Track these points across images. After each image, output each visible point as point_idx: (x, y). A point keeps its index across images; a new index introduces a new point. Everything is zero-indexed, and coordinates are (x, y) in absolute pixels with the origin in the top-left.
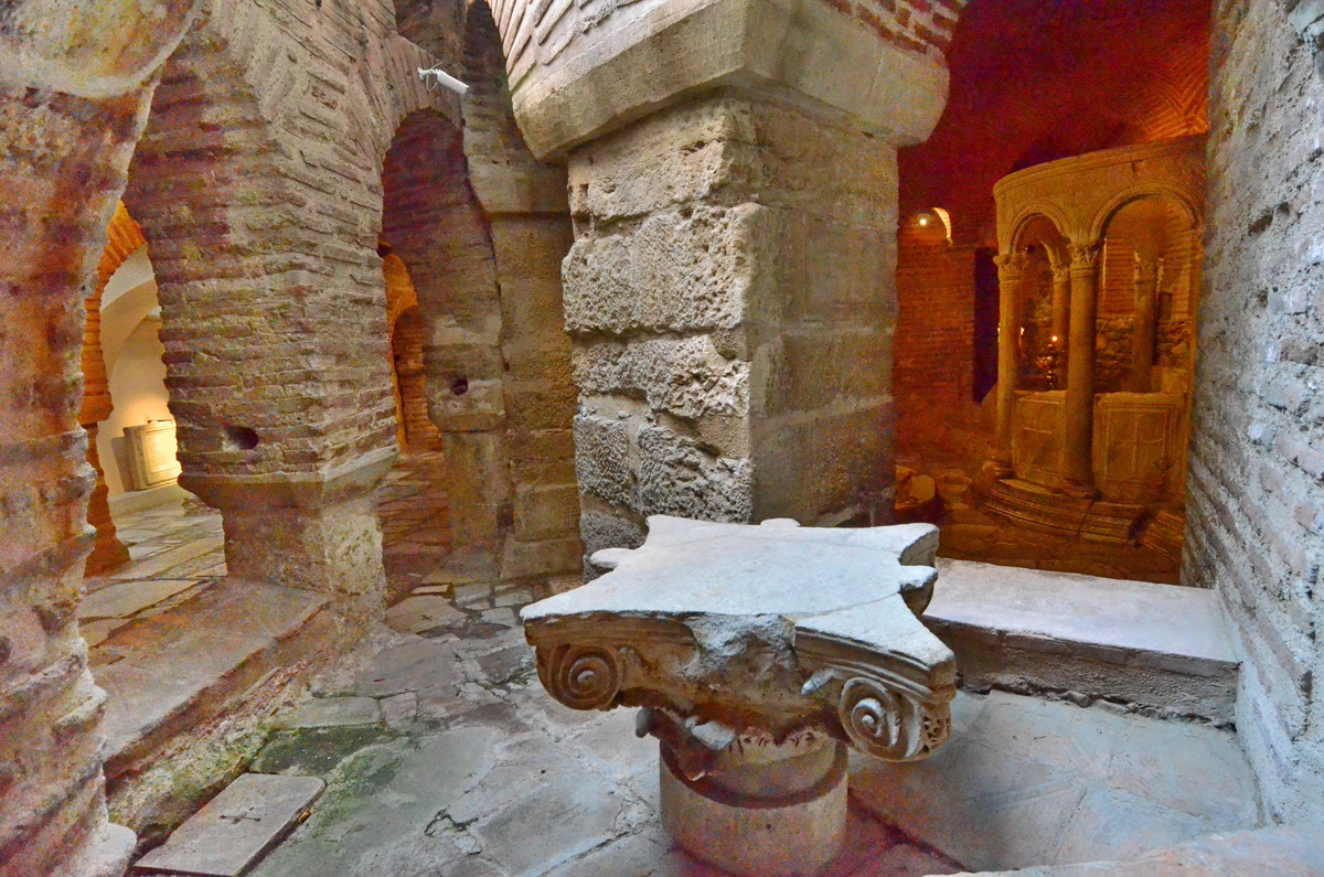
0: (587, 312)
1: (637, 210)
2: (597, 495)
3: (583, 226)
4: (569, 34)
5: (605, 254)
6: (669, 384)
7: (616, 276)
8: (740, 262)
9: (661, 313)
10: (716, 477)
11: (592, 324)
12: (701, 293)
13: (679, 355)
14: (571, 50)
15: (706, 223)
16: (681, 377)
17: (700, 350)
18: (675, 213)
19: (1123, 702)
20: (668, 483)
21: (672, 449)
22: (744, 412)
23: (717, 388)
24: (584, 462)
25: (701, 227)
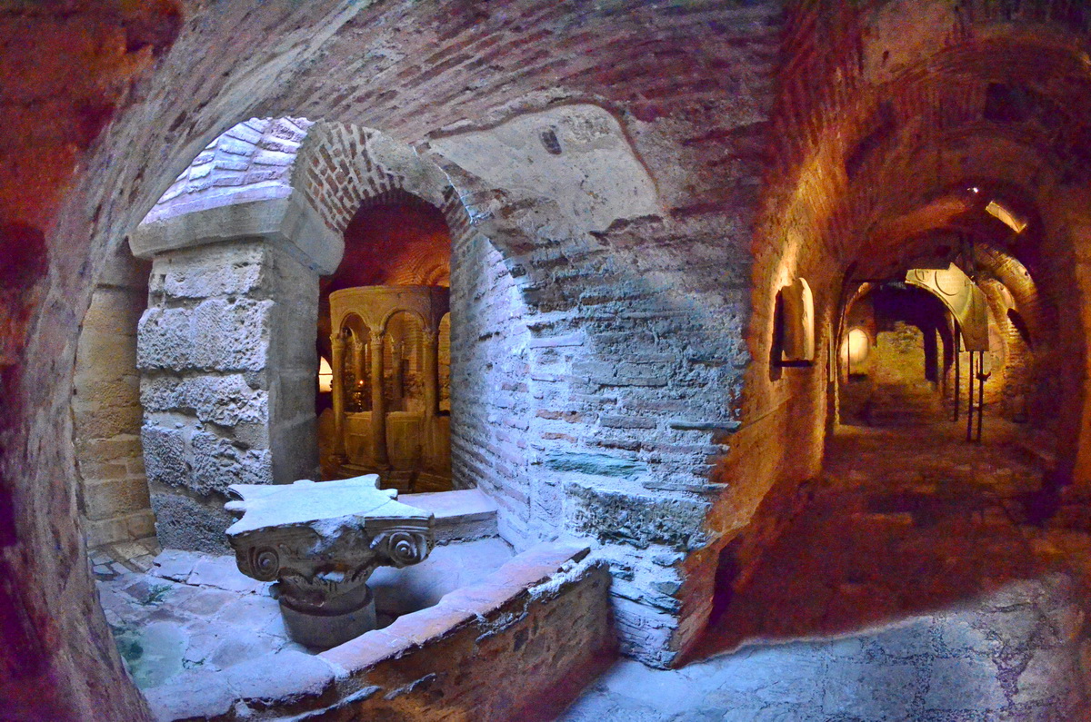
0: (155, 356)
1: (199, 295)
2: (162, 481)
3: (156, 299)
4: (179, 192)
5: (172, 319)
6: (214, 405)
7: (179, 333)
8: (264, 332)
9: (210, 359)
10: (247, 462)
11: (157, 364)
12: (238, 349)
13: (221, 386)
14: (177, 200)
15: (244, 308)
16: (222, 400)
17: (236, 383)
18: (225, 300)
19: (460, 539)
20: (214, 468)
21: (216, 446)
22: (265, 421)
23: (247, 407)
24: (150, 457)
25: (241, 310)
